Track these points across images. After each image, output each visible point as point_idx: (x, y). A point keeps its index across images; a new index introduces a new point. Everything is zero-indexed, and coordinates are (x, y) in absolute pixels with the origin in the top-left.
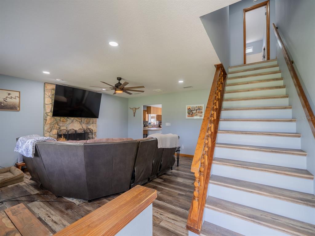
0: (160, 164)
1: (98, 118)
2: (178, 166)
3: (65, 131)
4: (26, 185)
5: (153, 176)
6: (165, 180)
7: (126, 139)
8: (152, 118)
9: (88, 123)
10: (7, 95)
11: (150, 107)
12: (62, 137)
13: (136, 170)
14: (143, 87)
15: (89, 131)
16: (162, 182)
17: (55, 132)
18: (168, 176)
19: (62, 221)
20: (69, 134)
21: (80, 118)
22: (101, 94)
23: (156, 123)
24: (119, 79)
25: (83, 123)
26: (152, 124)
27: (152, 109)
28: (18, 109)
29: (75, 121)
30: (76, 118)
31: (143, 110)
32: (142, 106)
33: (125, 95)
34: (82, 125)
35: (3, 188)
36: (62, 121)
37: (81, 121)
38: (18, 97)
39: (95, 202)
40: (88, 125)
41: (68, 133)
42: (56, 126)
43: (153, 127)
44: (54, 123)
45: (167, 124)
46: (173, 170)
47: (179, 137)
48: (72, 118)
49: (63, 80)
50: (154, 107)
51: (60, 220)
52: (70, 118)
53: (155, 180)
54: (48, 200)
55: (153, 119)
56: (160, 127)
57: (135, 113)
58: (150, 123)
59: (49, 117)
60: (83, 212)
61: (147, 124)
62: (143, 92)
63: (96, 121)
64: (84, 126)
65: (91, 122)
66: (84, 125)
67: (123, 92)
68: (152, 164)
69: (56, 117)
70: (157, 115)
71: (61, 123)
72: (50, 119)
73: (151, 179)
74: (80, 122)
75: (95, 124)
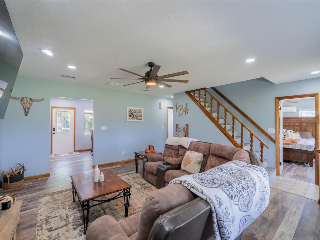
45: (103, 128)
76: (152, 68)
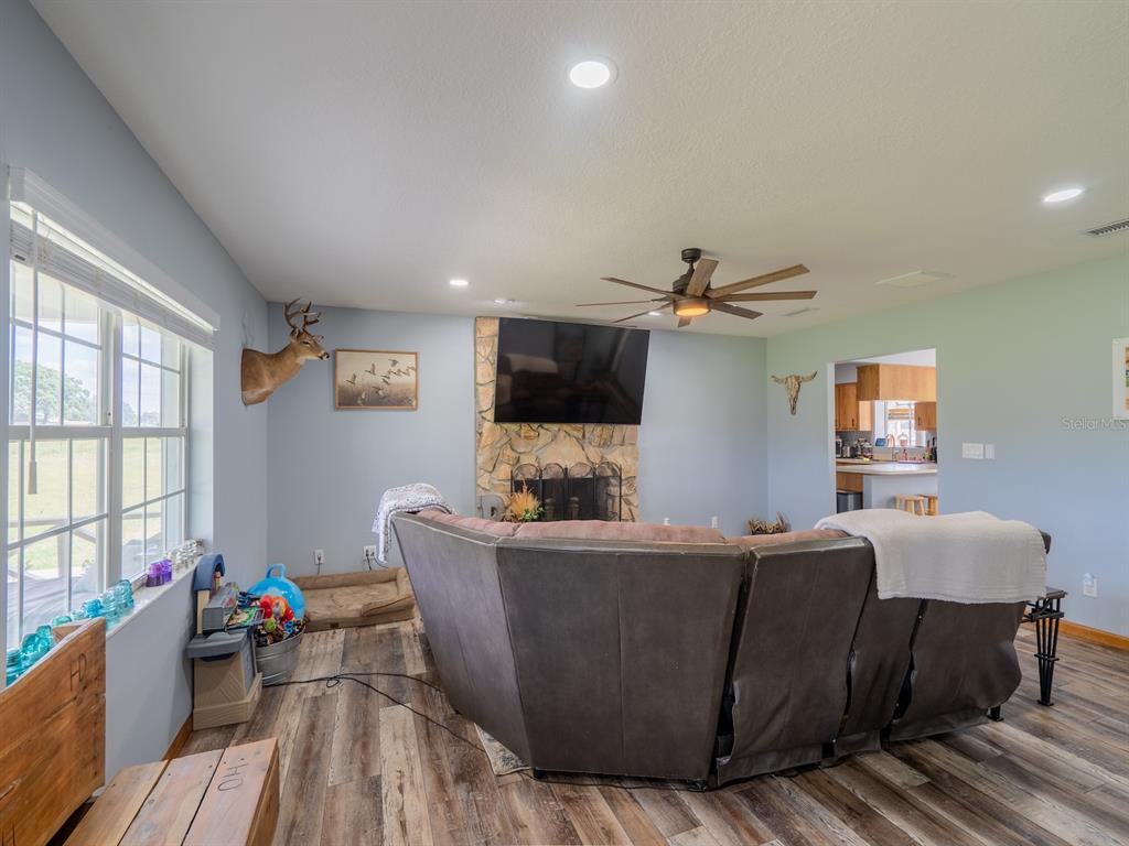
0: (900, 680)
1: (639, 423)
2: (1045, 700)
3: (533, 470)
4: (412, 637)
5: (855, 737)
6: (937, 784)
7: (683, 531)
8: (893, 415)
9: (606, 444)
10: (388, 366)
11: (875, 368)
12: (525, 488)
13: (742, 694)
14: (800, 269)
15: (609, 473)
16: (912, 788)
17: (504, 471)
18: (960, 759)
19: (422, 829)
20: (544, 481)
21: (579, 426)
22: (646, 334)
23: (914, 438)
24: (692, 255)
25: (590, 443)
26: (890, 445)
27: (884, 378)
28: (414, 404)
29: (562, 434)
30: (566, 427)
31: (836, 386)
32: (831, 369)
33: (723, 321)
34: (586, 449)
35: (366, 629)
36: (525, 437)
37: (584, 436)
38: (412, 369)
39: (555, 788)
40: (604, 450)
41: (540, 477)
42: (509, 452)
43: (895, 460)
44: (502, 442)
45: (972, 451)
46: (1001, 725)
47: (1047, 539)
48: (555, 427)
49: (513, 300)
50: (895, 368)
51: (419, 826)
52: (546, 426)
53: (869, 761)
54: (430, 715)
55: (899, 422)
56: (933, 457)
57: (795, 400)
58: (880, 442)
59: (488, 425)
60: (497, 822)
61: (867, 445)
62: (810, 295)
63: (634, 437)
64: (594, 454)
65: (616, 439)
66: (591, 448)
67: (709, 308)
68: (844, 679)
69: (506, 425)
70: (916, 404)
71: (522, 441)
72: (491, 430)
73: (840, 753)
74: (577, 439)
75: (630, 448)
76: (695, 265)
